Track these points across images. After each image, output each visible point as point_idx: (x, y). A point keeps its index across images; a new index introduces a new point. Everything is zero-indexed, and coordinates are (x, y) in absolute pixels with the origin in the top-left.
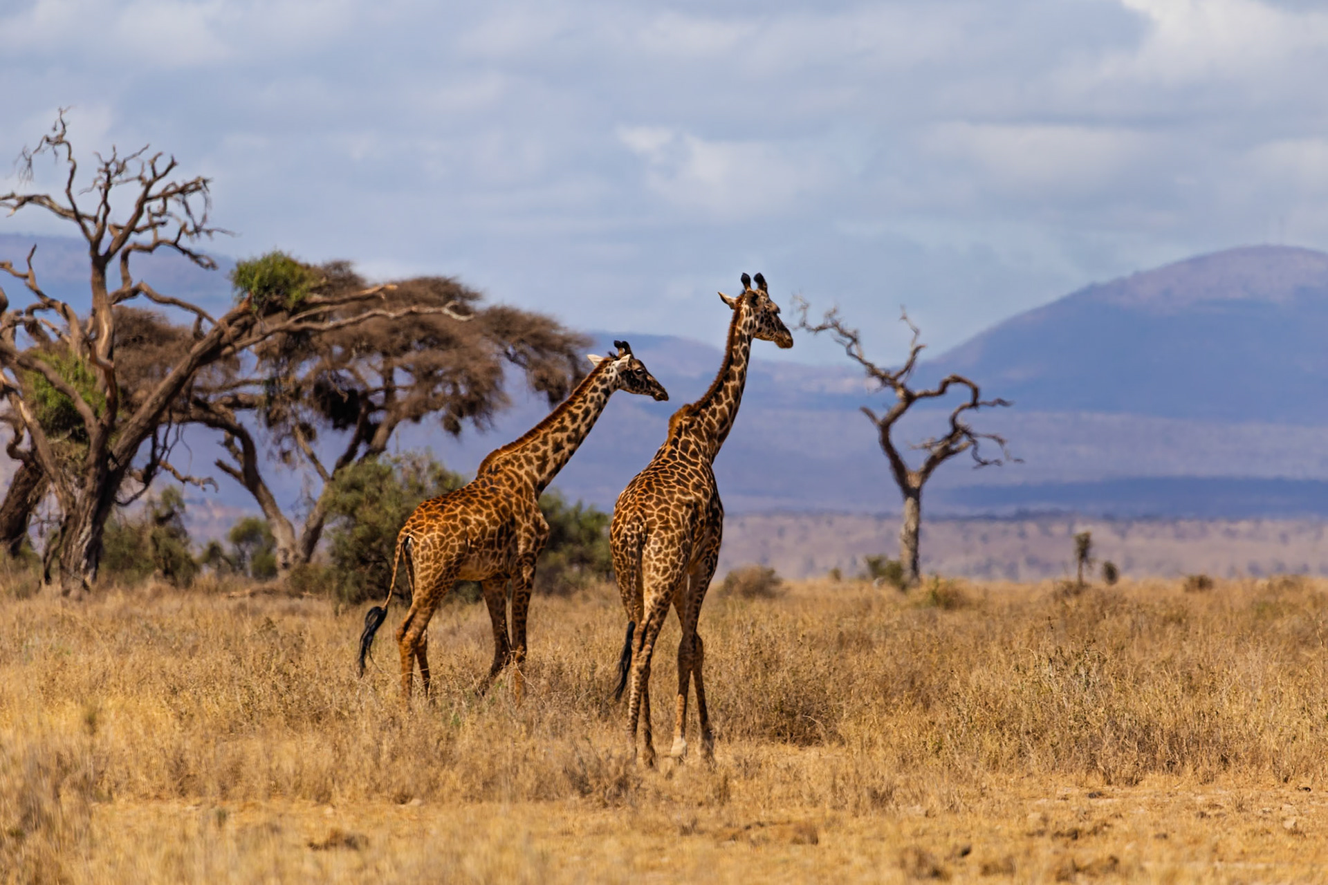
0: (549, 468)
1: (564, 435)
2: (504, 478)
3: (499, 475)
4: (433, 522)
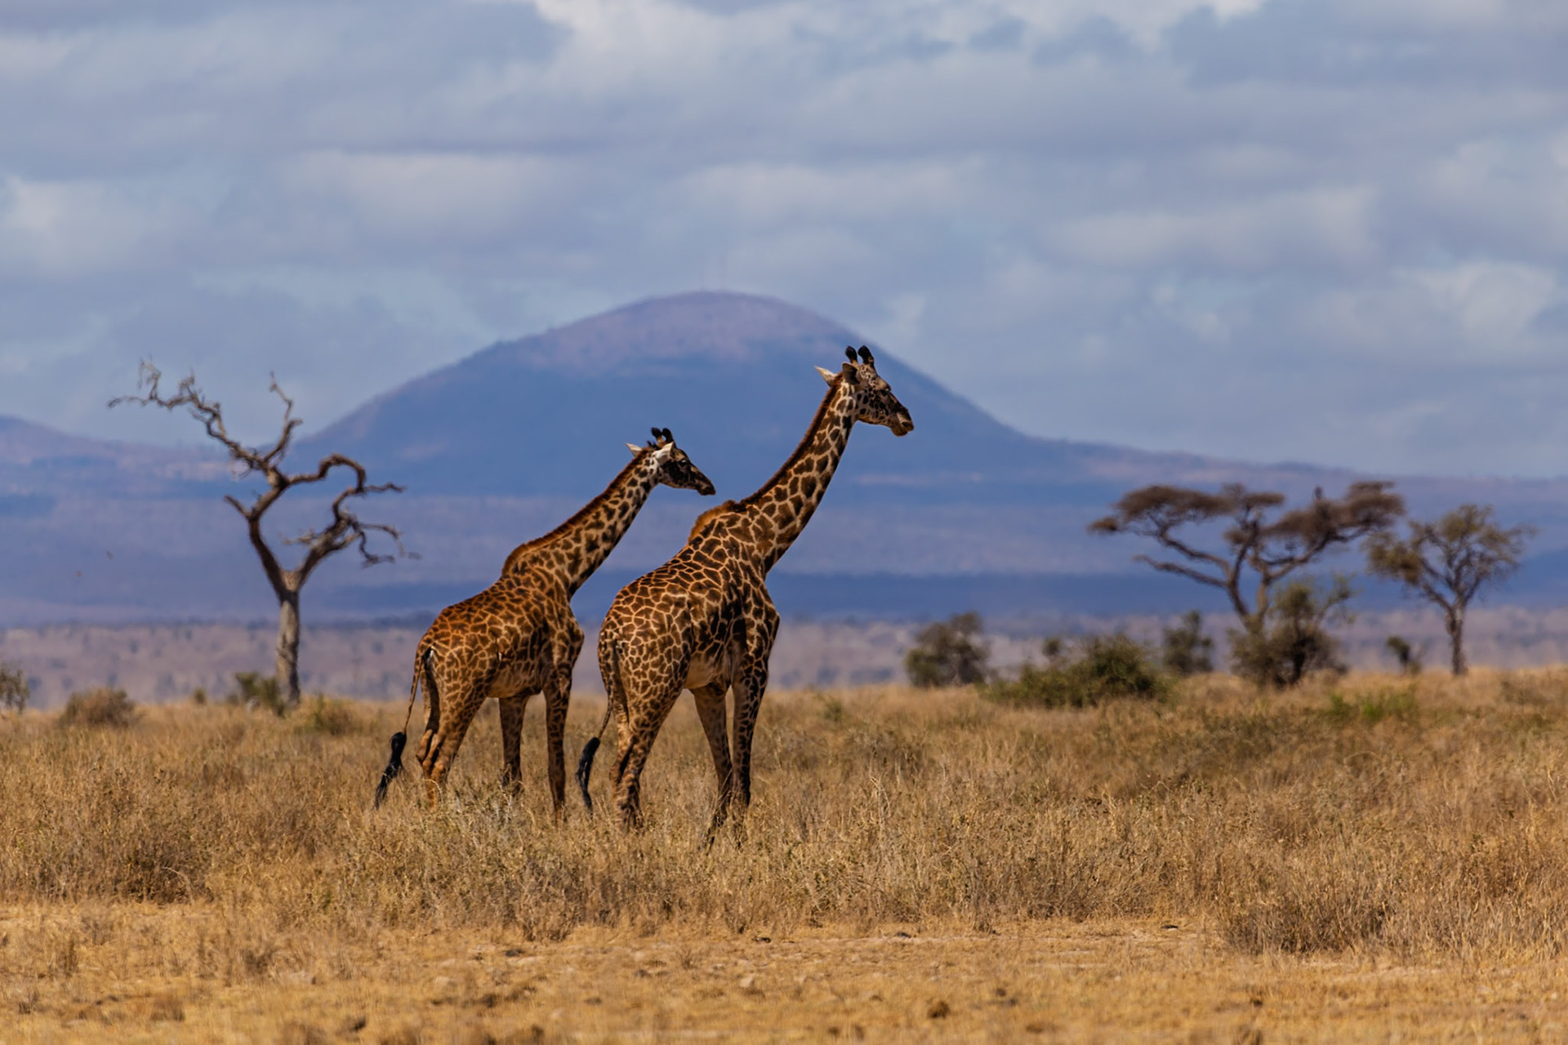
0: (582, 568)
1: (600, 532)
2: (532, 578)
3: (527, 575)
4: (460, 634)
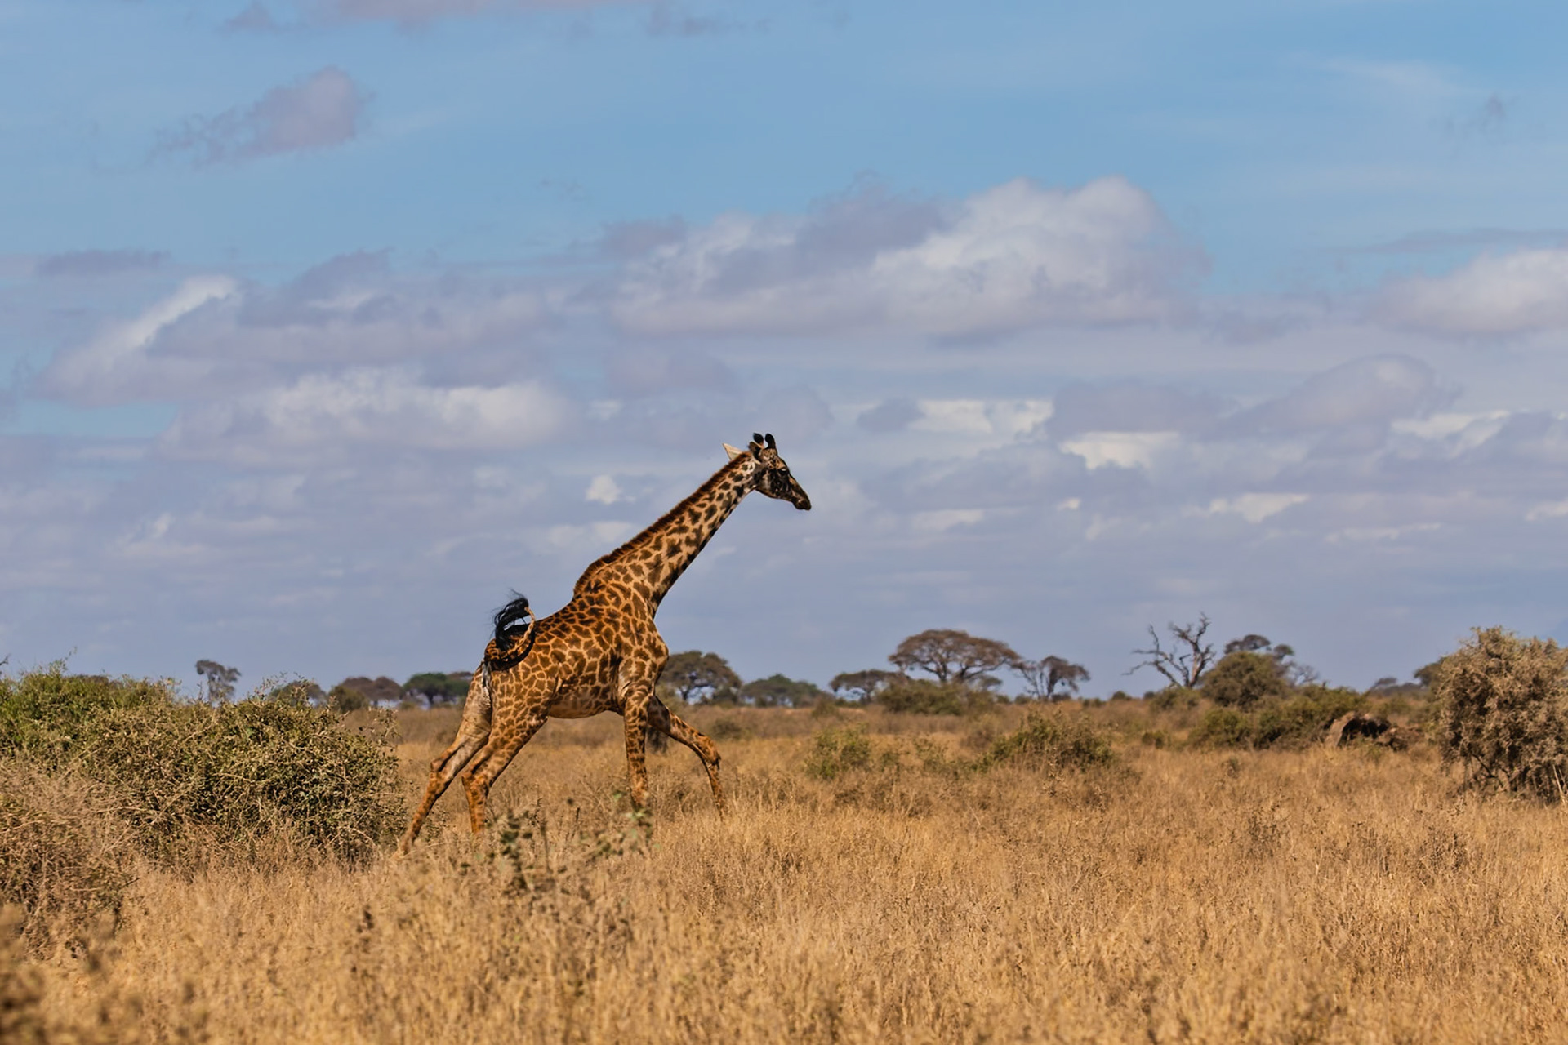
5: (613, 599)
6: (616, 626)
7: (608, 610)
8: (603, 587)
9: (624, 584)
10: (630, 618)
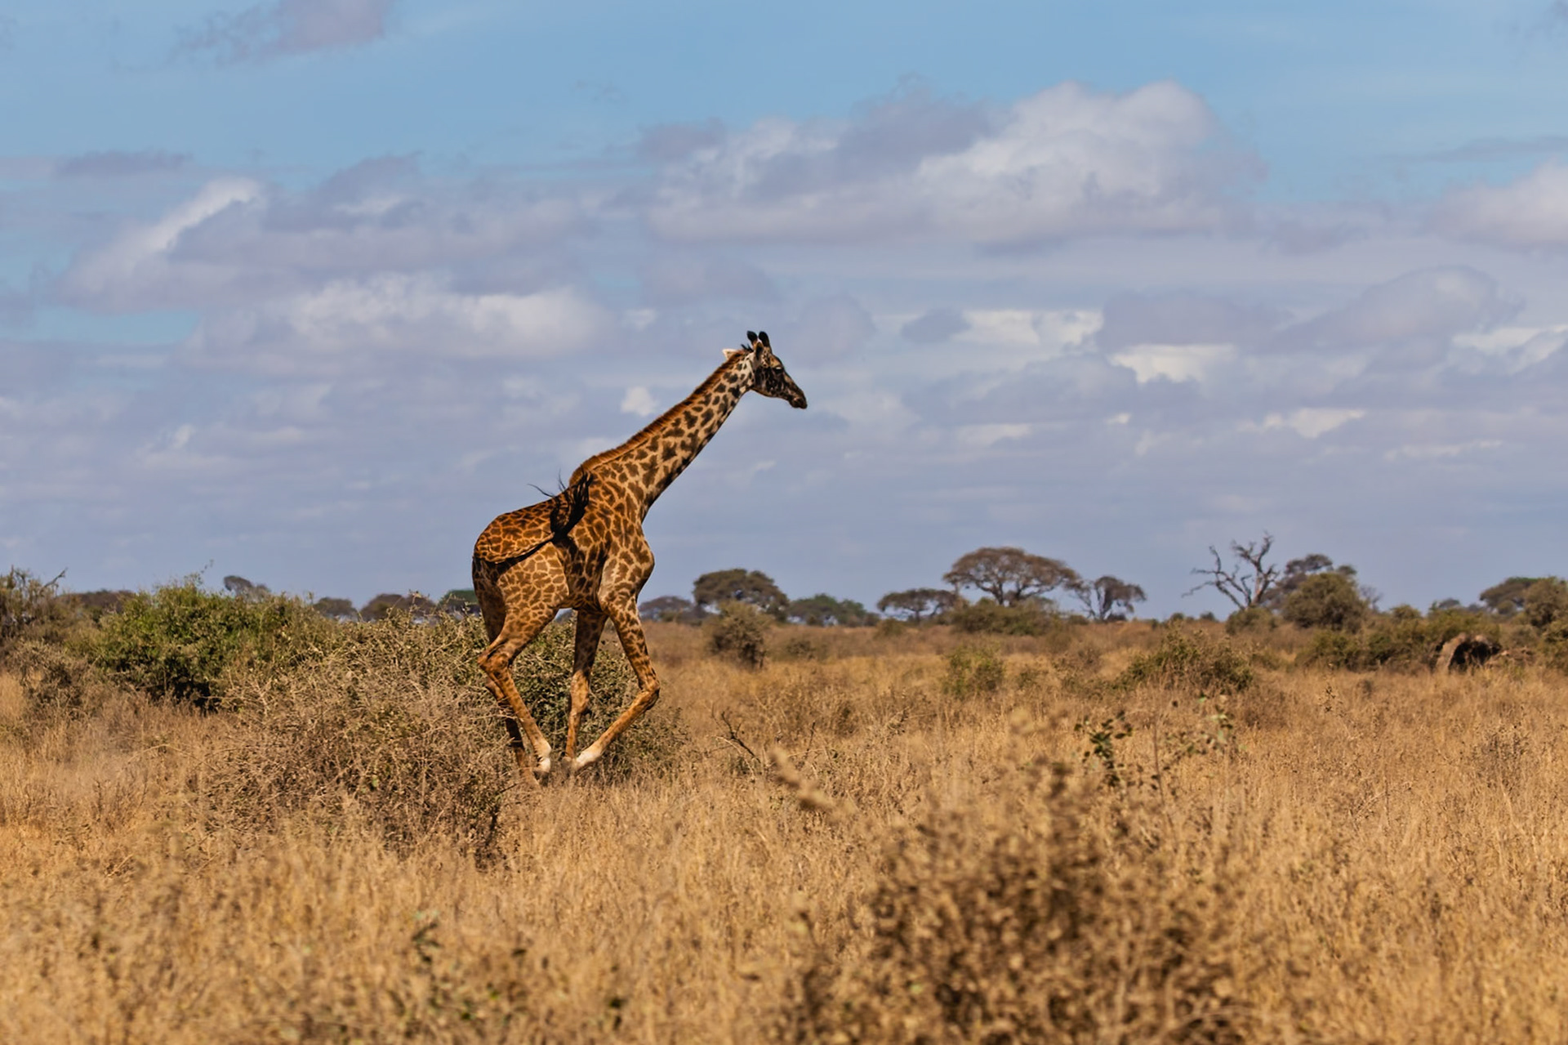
5: (608, 497)
6: (608, 522)
7: (602, 506)
8: (599, 483)
9: (619, 484)
10: (622, 518)
